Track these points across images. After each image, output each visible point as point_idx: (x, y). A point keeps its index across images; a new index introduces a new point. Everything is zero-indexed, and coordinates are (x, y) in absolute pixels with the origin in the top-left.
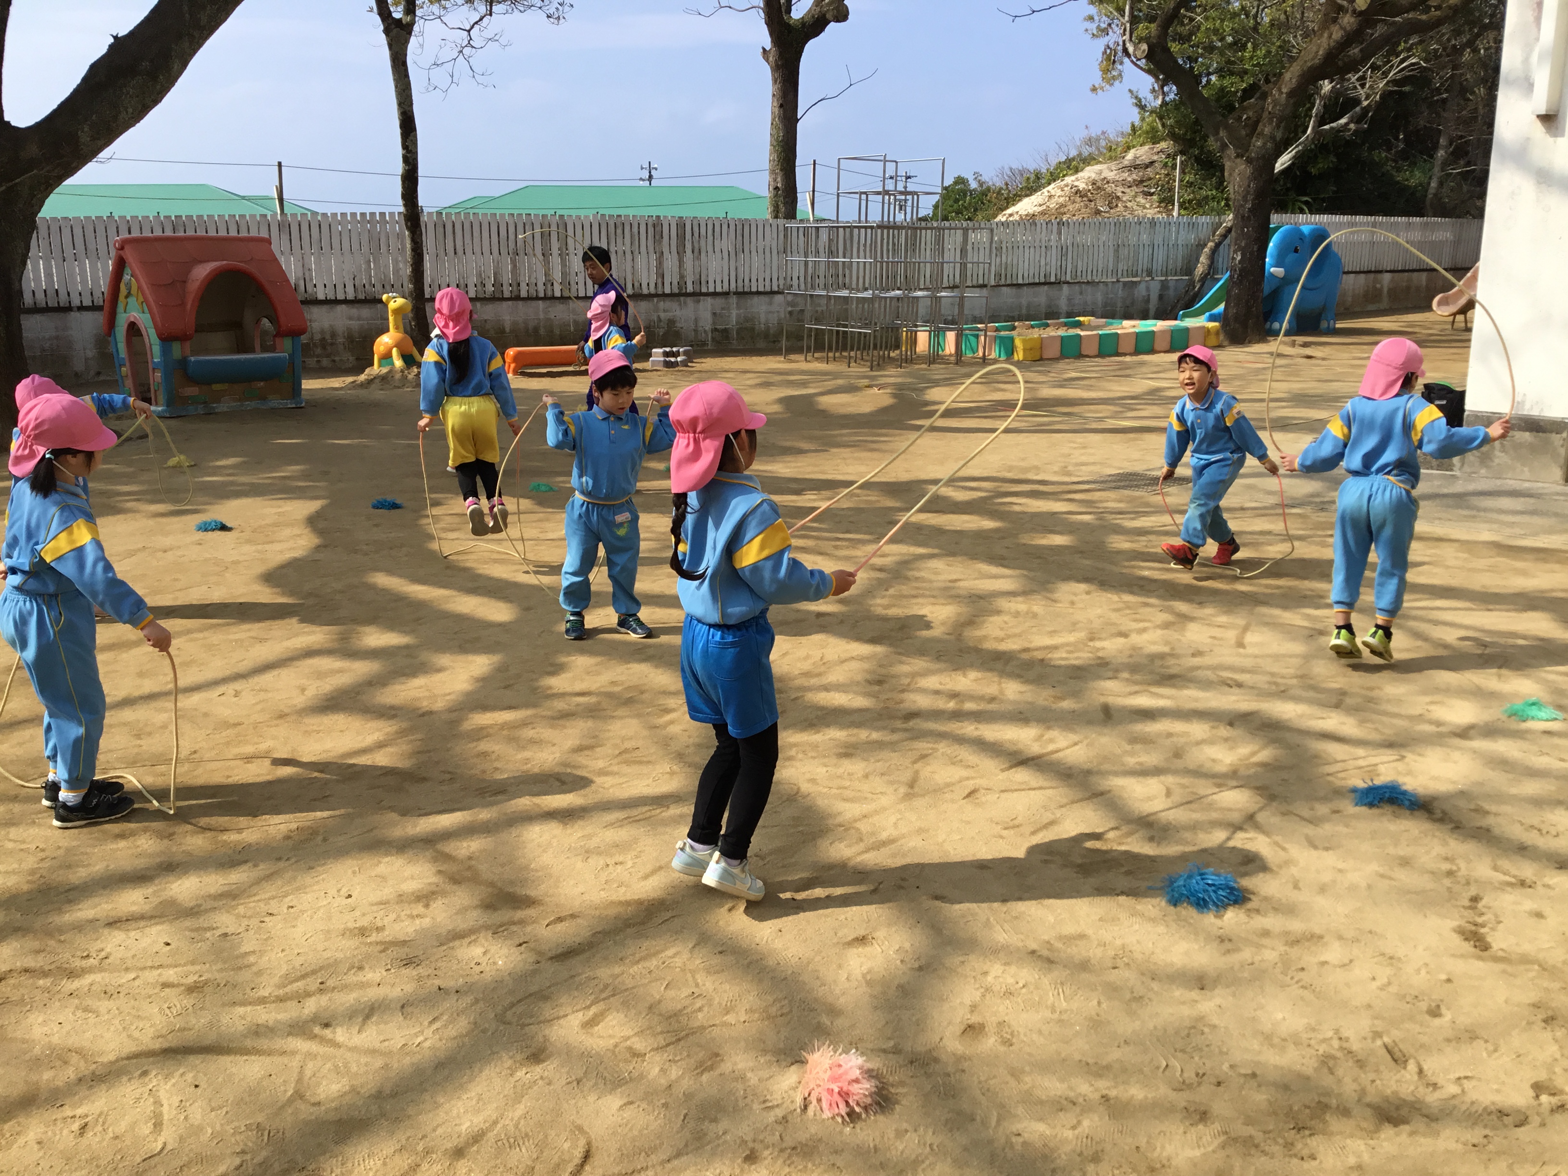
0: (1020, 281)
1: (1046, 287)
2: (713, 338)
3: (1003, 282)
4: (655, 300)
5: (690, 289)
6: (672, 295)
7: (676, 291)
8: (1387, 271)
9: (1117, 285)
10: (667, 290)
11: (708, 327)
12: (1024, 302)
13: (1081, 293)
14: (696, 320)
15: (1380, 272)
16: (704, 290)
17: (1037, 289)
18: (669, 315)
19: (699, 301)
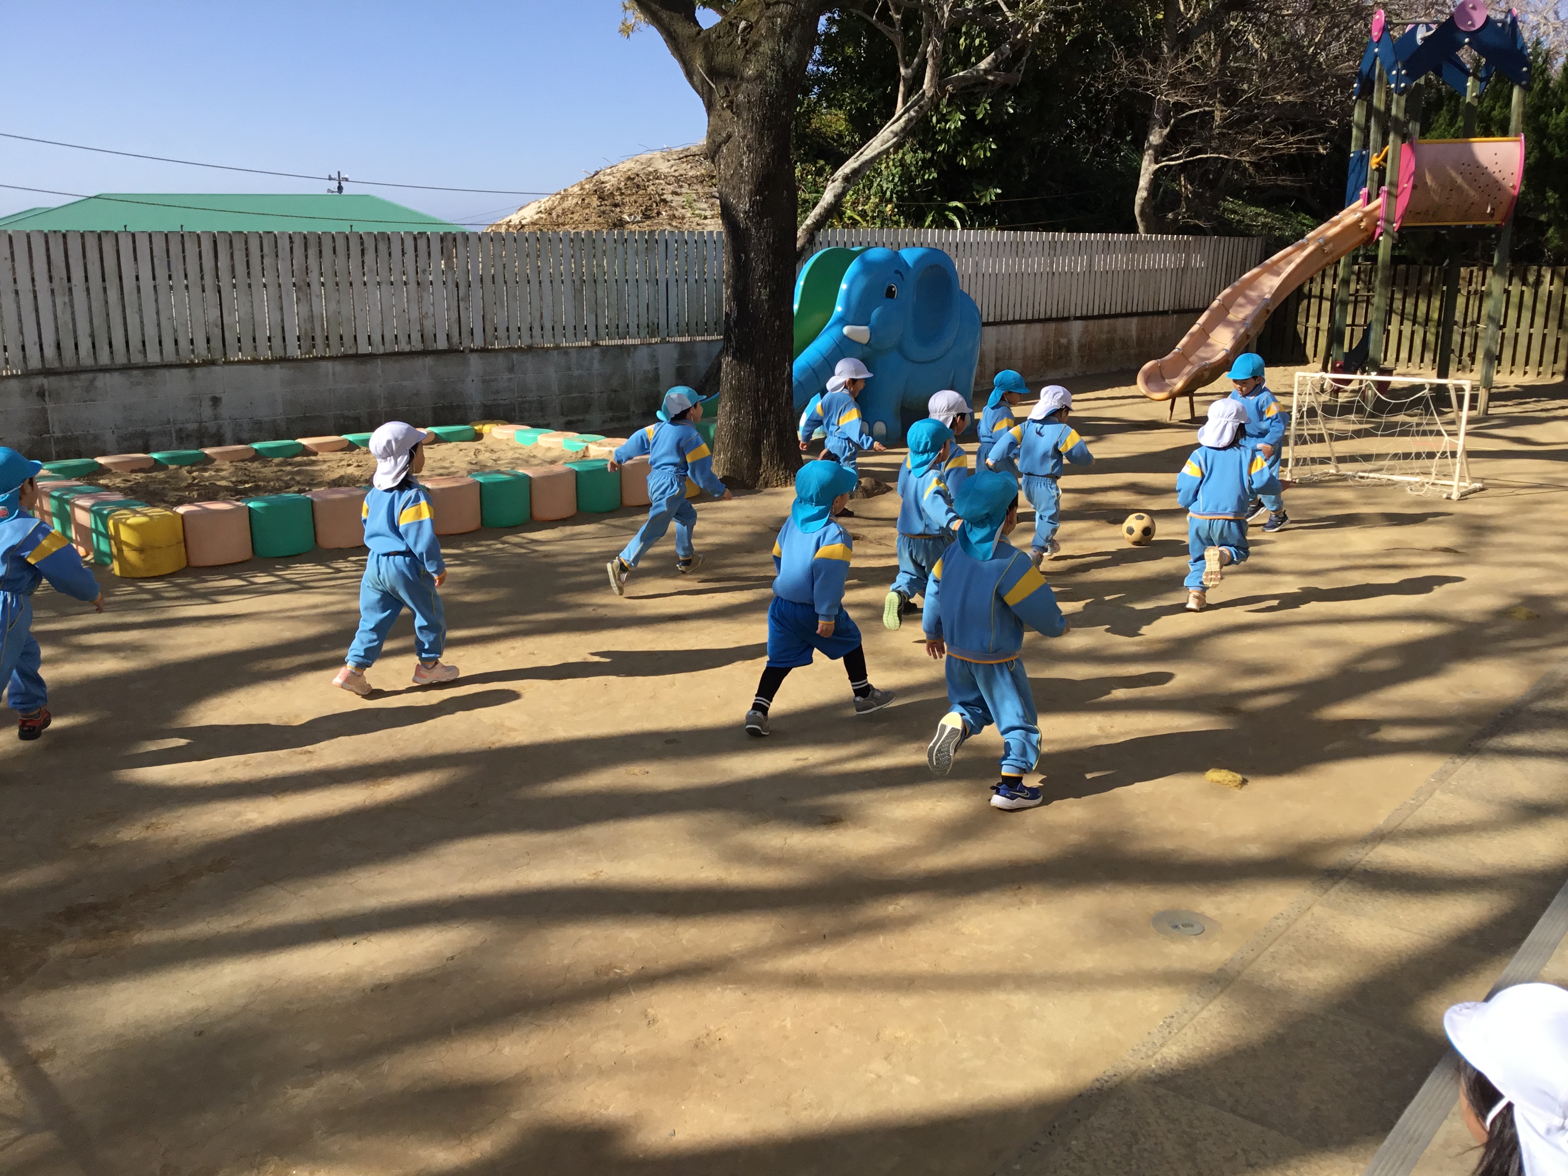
0: (363, 350)
3: (320, 351)
8: (1077, 318)
9: (588, 353)
12: (379, 388)
13: (511, 370)
15: (1067, 319)
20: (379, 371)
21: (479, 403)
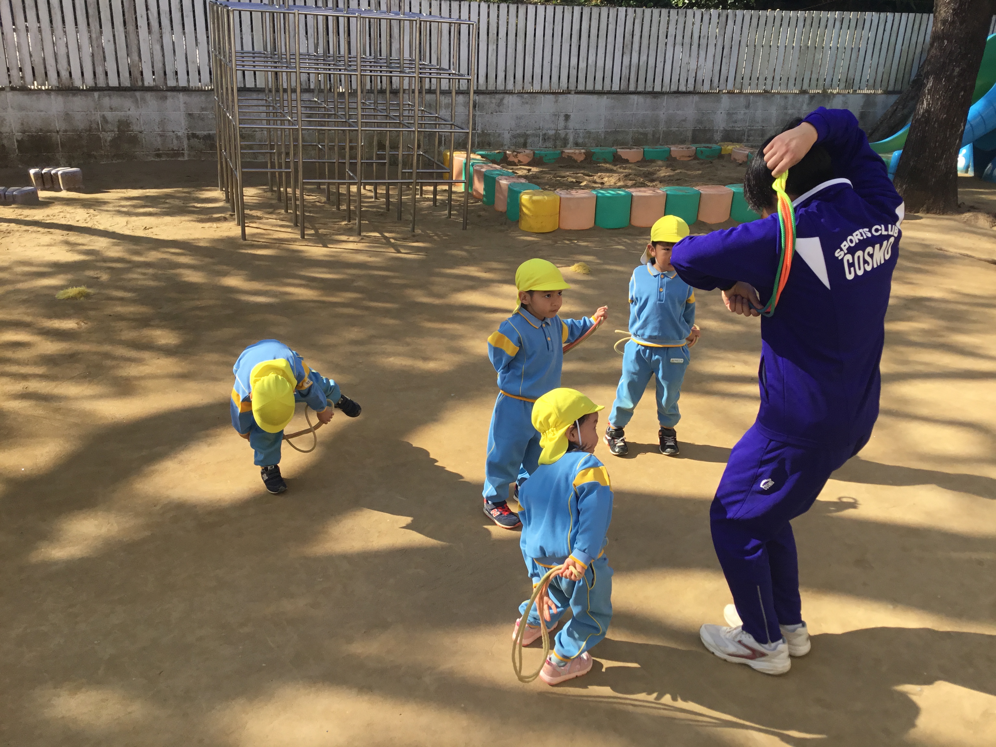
0: (658, 88)
1: (696, 98)
2: (191, 148)
3: (632, 88)
4: (96, 94)
5: (149, 80)
6: (120, 89)
7: (126, 82)
9: (800, 98)
10: (113, 82)
11: (182, 132)
12: (662, 115)
13: (747, 107)
14: (162, 123)
16: (171, 83)
17: (682, 99)
18: (120, 114)
19: (166, 98)
20: (664, 104)
21: (722, 129)
